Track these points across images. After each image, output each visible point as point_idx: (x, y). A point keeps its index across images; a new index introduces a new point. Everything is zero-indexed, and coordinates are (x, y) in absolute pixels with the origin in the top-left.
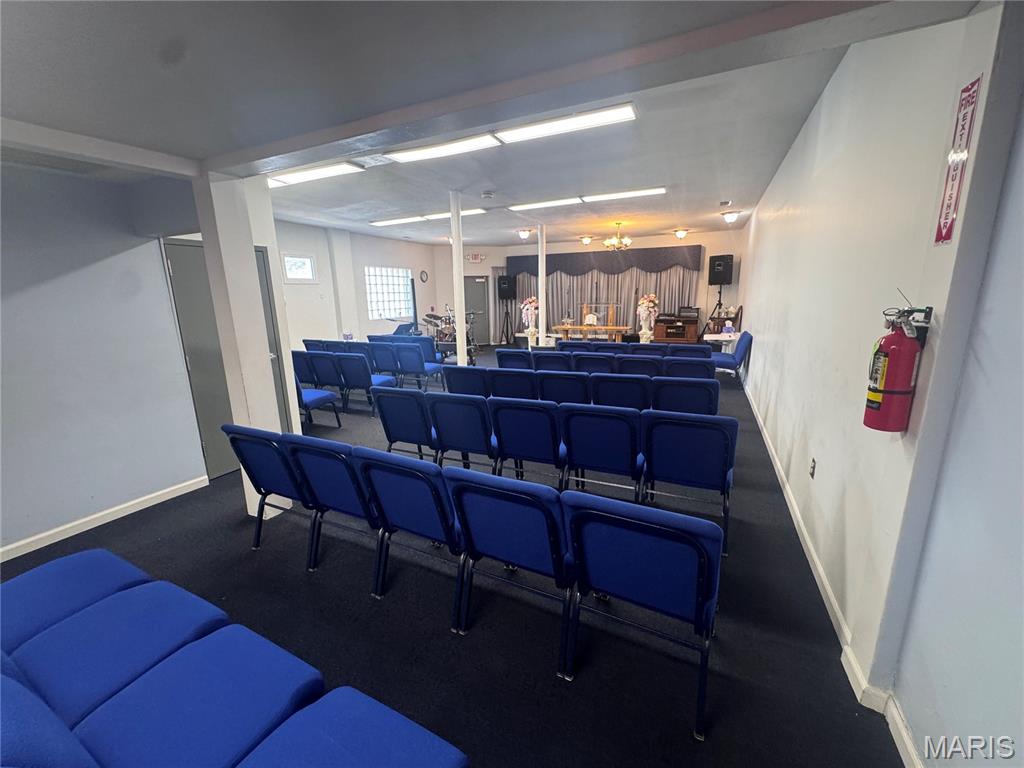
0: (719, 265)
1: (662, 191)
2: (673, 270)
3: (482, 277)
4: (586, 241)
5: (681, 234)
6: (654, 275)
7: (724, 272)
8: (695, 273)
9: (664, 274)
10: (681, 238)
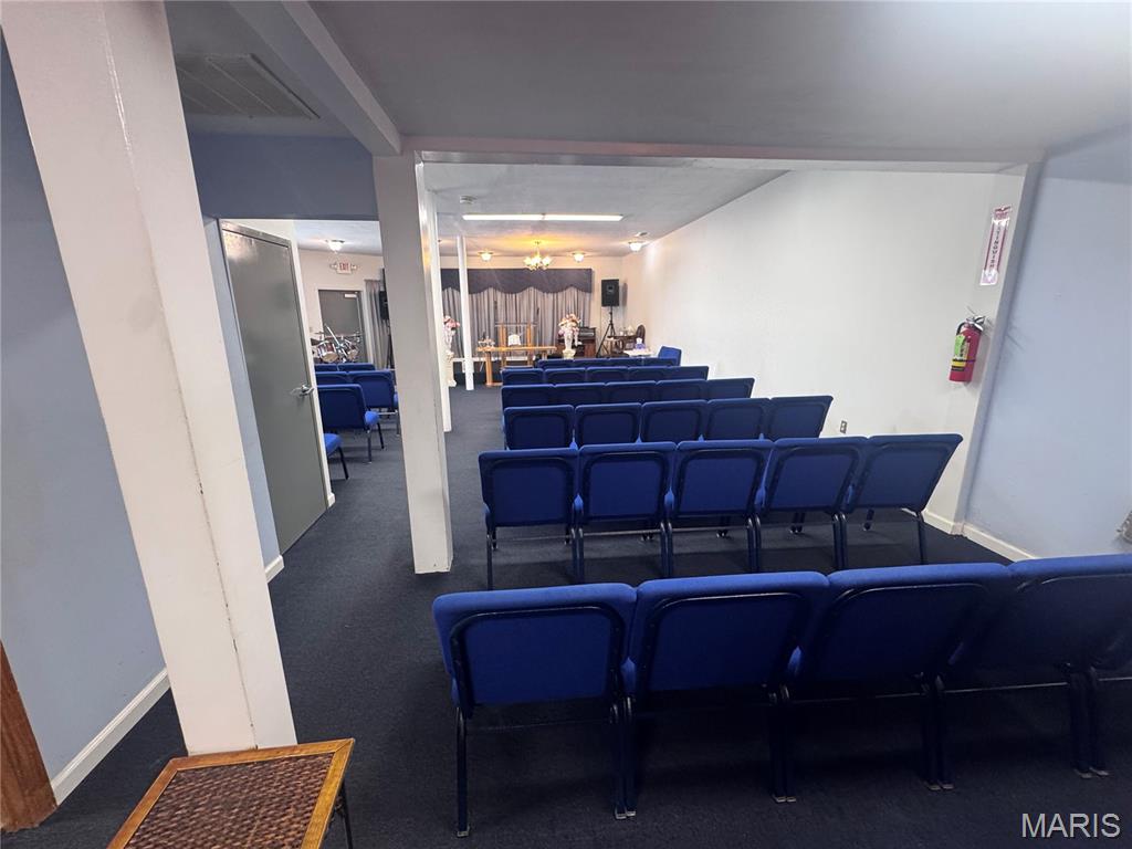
0: (610, 288)
1: (618, 218)
2: (568, 291)
3: (353, 292)
4: (486, 256)
5: (579, 257)
6: (551, 296)
7: (613, 295)
8: (588, 294)
9: (560, 295)
10: (577, 261)
